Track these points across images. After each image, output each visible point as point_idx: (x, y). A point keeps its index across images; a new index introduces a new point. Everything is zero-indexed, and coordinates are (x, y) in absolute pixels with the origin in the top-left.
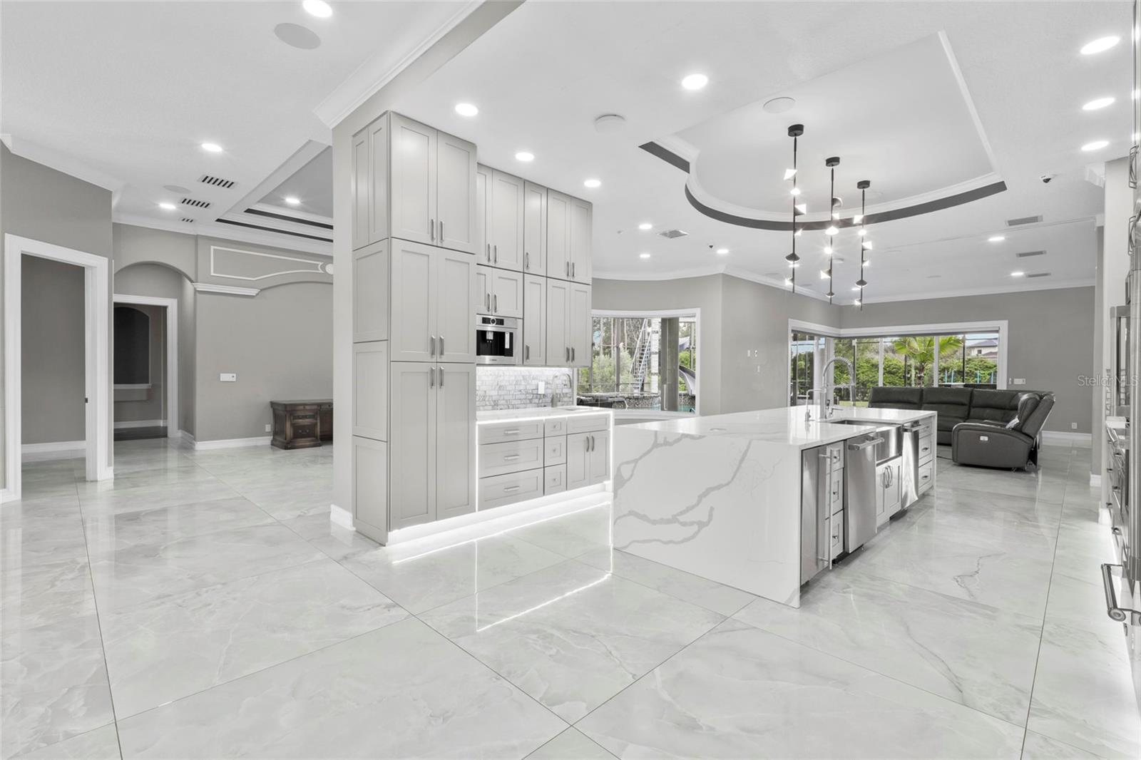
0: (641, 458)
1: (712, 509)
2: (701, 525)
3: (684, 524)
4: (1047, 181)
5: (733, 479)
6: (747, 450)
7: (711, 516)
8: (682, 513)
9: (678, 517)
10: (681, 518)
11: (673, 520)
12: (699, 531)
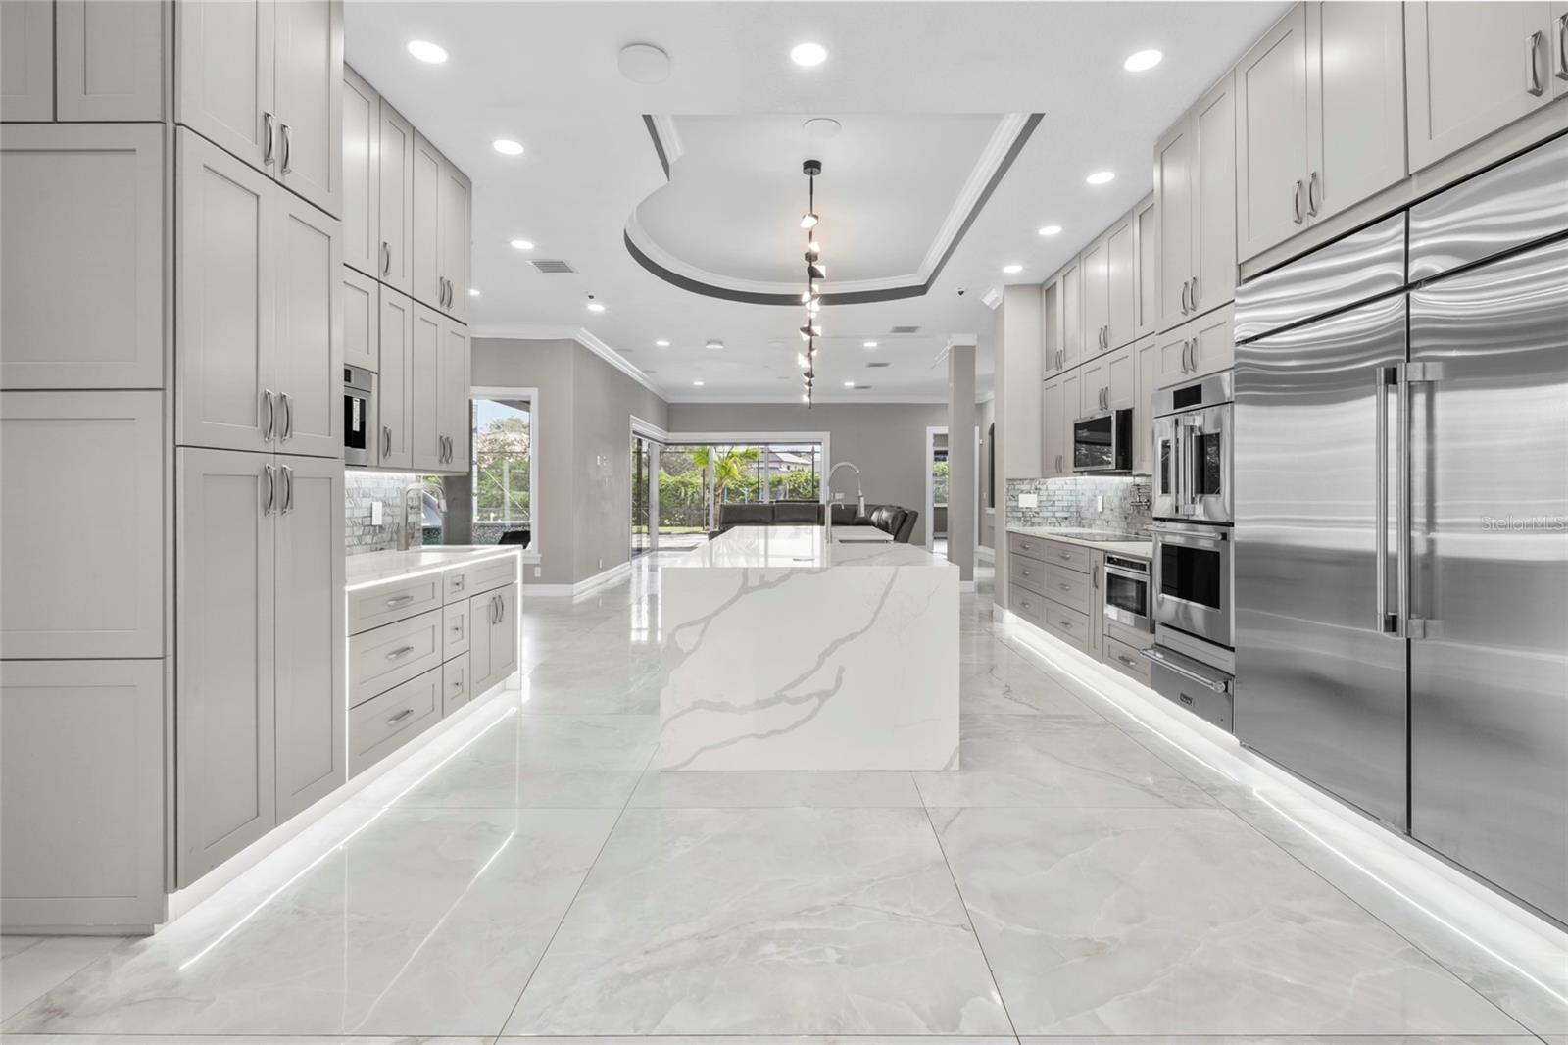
0: (716, 613)
1: (841, 669)
2: (824, 696)
3: (796, 701)
4: (961, 293)
5: (872, 623)
6: (892, 581)
7: (839, 681)
8: (792, 685)
9: (785, 693)
10: (790, 694)
11: (780, 697)
12: (820, 706)
